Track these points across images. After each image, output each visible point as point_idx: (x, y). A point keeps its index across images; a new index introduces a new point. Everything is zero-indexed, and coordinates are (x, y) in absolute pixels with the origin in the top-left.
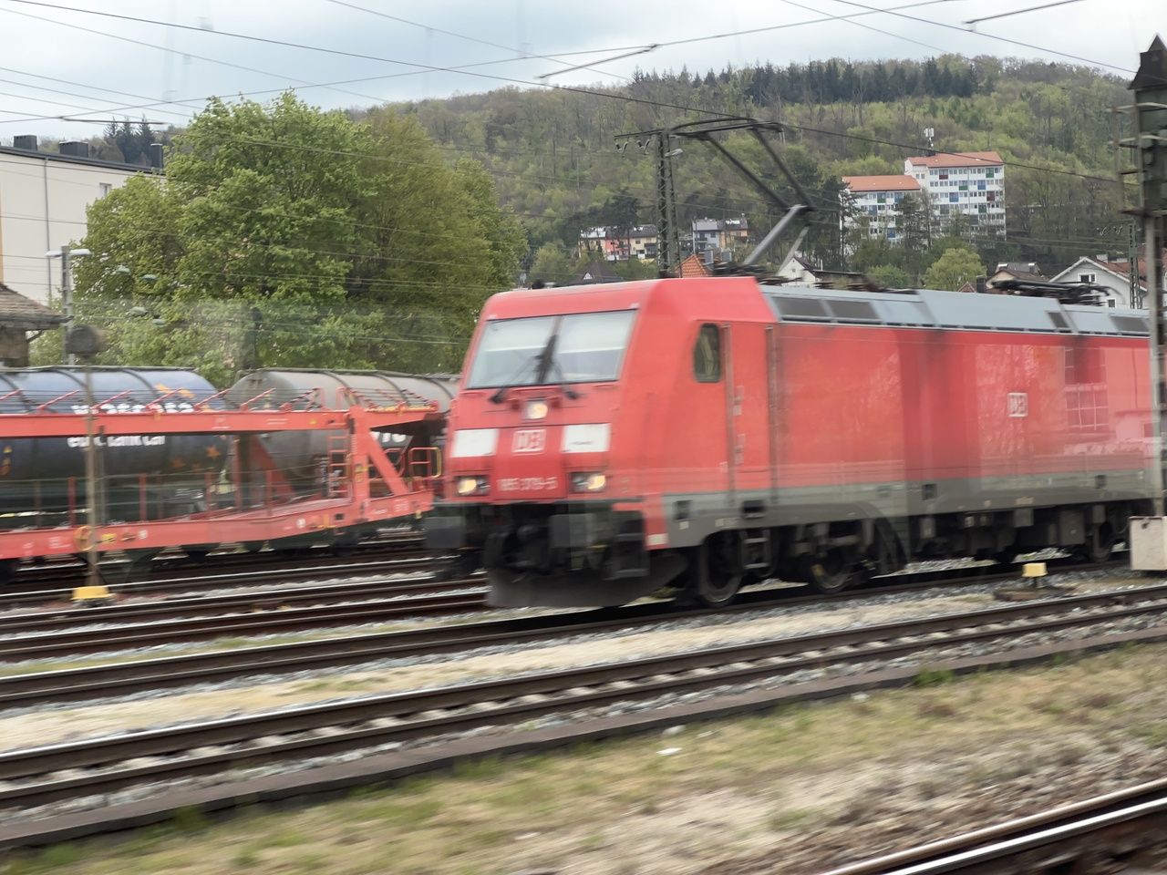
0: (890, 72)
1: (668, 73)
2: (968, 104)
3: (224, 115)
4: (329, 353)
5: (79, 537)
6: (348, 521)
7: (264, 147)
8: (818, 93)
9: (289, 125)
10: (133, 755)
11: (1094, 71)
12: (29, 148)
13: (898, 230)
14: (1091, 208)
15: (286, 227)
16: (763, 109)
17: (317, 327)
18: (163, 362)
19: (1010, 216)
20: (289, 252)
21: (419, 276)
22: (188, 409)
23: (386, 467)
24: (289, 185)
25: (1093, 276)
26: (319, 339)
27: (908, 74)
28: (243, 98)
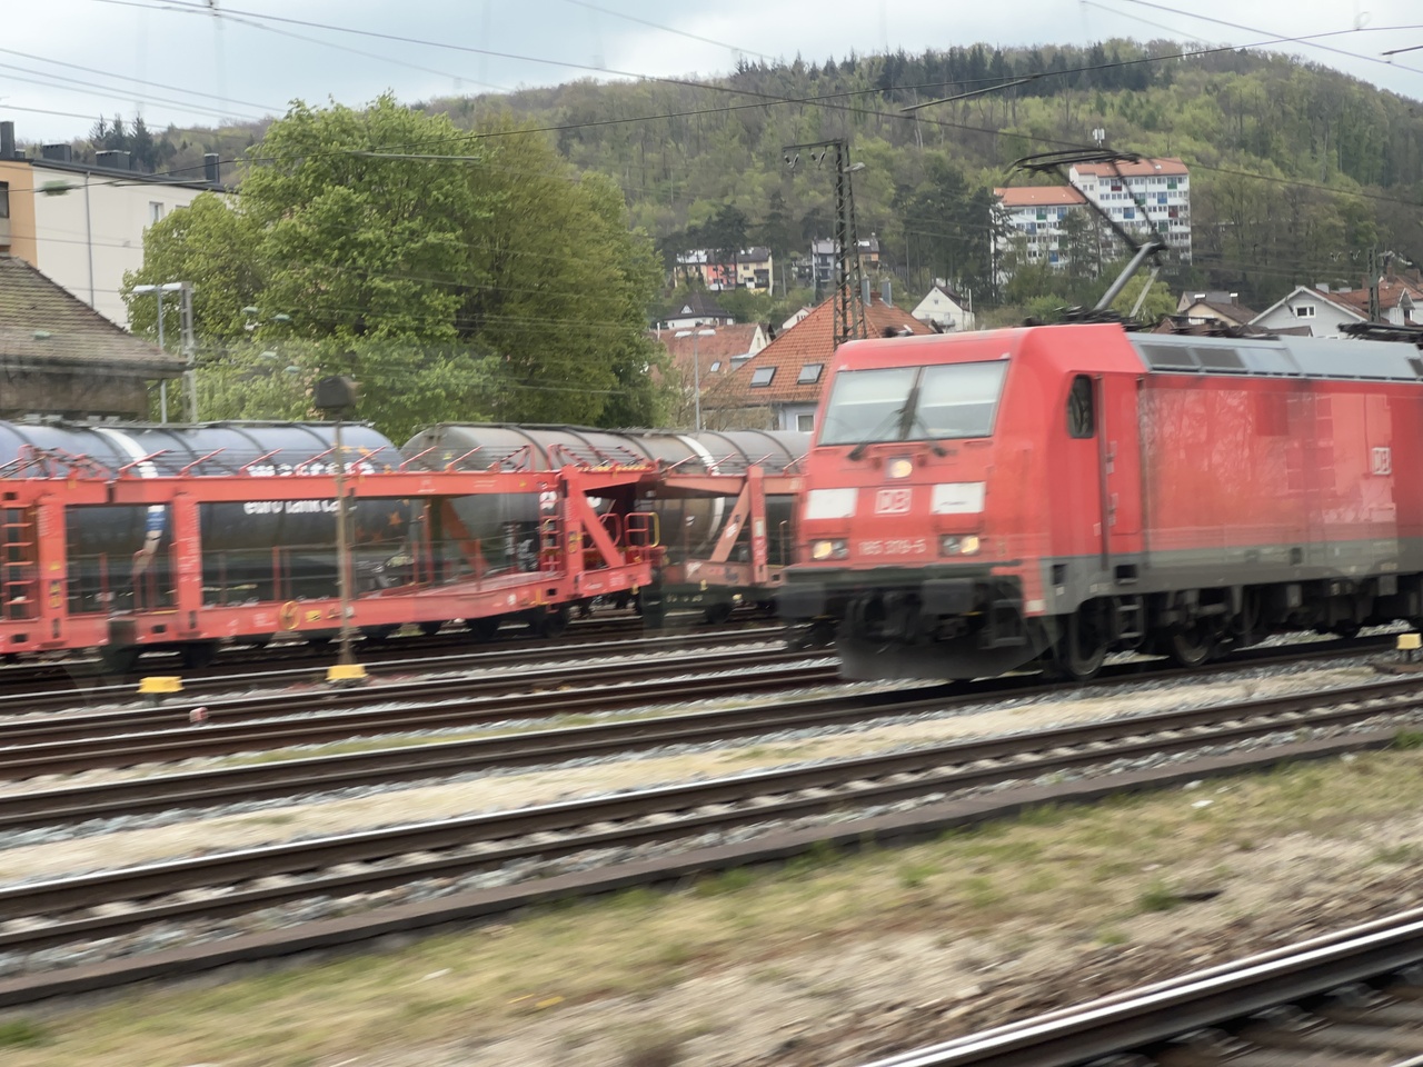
0: (1048, 60)
1: (779, 63)
2: (1143, 100)
3: (310, 121)
4: (438, 405)
6: (559, 598)
7: (357, 158)
8: (961, 87)
9: (388, 134)
11: (1292, 58)
12: (63, 158)
13: (1062, 253)
14: (1295, 225)
15: (387, 255)
16: (894, 106)
17: (424, 373)
19: (1197, 236)
20: (391, 285)
21: (541, 312)
22: (369, 467)
23: (600, 535)
24: (388, 206)
25: (1312, 310)
26: (427, 388)
27: (1069, 63)
28: (332, 102)
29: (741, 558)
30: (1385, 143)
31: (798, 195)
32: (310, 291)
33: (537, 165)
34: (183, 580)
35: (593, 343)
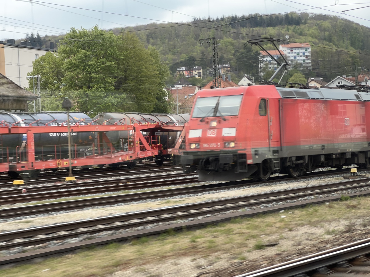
0: (274, 17)
1: (204, 18)
2: (299, 28)
3: (76, 33)
4: (109, 107)
5: (58, 163)
6: (133, 158)
7: (88, 43)
8: (251, 24)
9: (96, 36)
12: (13, 43)
14: (338, 60)
15: (96, 68)
16: (234, 29)
17: (106, 99)
19: (313, 63)
20: (97, 76)
21: (137, 83)
22: (83, 124)
23: (144, 142)
24: (96, 55)
25: (341, 82)
26: (107, 103)
27: (280, 18)
28: (82, 28)
29: (183, 148)
30: (362, 39)
31: (209, 52)
32: (76, 77)
33: (136, 44)
34: (30, 154)
35: (151, 91)
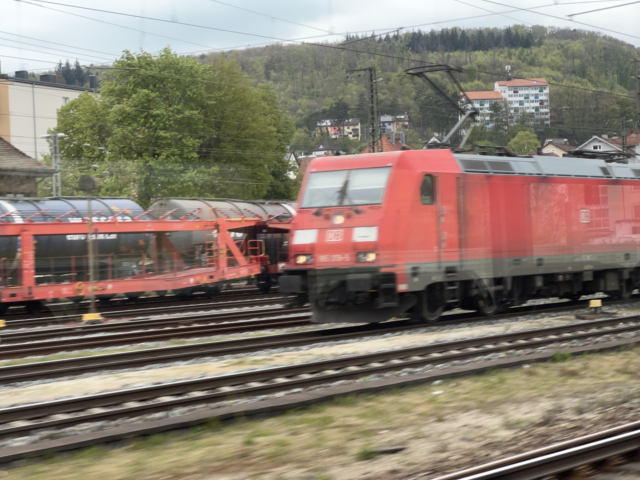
0: (486, 34)
1: (364, 35)
2: (529, 52)
3: (132, 60)
4: (189, 189)
5: (77, 288)
6: (215, 280)
7: (153, 77)
8: (447, 46)
9: (167, 66)
10: (128, 401)
11: (597, 34)
12: (23, 77)
13: (491, 121)
14: (596, 109)
15: (166, 121)
16: (416, 55)
17: (183, 175)
18: (100, 194)
19: (552, 113)
20: (168, 135)
21: (238, 147)
22: (129, 219)
23: (236, 250)
24: (167, 98)
25: (600, 146)
26: (184, 181)
27: (495, 36)
28: (142, 51)
32: (132, 137)
33: (236, 80)
34: (25, 272)
35: (262, 161)
